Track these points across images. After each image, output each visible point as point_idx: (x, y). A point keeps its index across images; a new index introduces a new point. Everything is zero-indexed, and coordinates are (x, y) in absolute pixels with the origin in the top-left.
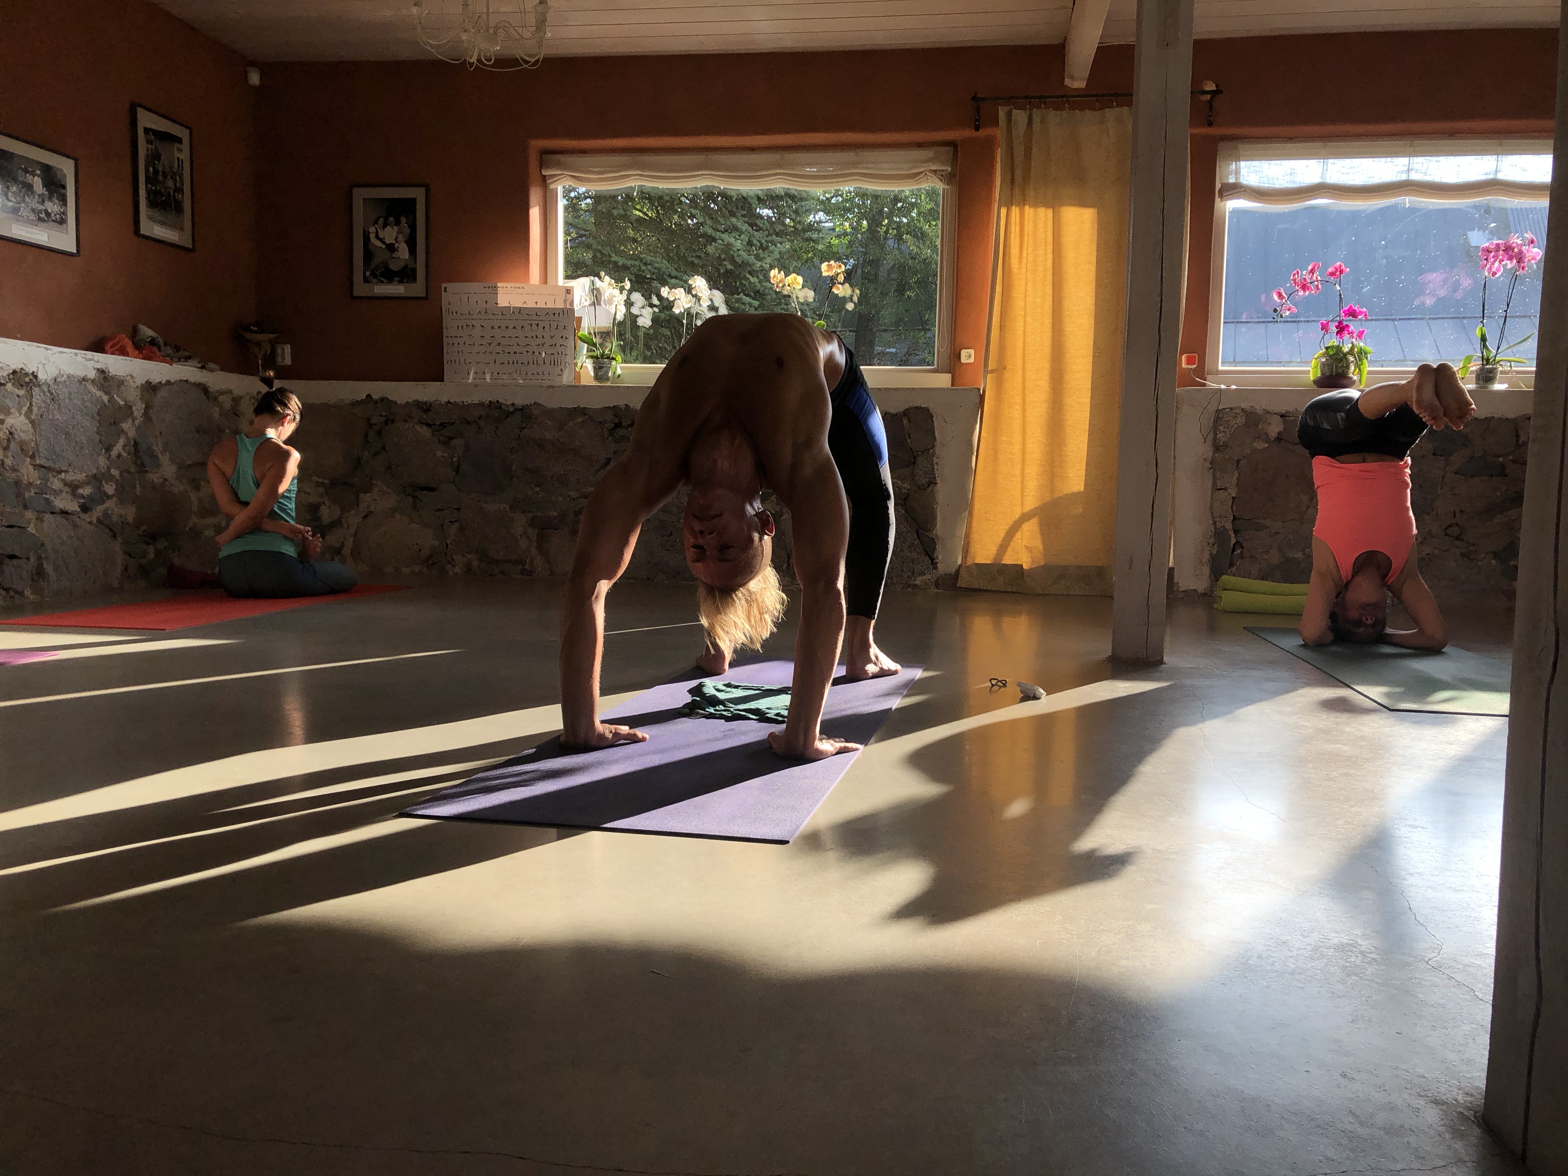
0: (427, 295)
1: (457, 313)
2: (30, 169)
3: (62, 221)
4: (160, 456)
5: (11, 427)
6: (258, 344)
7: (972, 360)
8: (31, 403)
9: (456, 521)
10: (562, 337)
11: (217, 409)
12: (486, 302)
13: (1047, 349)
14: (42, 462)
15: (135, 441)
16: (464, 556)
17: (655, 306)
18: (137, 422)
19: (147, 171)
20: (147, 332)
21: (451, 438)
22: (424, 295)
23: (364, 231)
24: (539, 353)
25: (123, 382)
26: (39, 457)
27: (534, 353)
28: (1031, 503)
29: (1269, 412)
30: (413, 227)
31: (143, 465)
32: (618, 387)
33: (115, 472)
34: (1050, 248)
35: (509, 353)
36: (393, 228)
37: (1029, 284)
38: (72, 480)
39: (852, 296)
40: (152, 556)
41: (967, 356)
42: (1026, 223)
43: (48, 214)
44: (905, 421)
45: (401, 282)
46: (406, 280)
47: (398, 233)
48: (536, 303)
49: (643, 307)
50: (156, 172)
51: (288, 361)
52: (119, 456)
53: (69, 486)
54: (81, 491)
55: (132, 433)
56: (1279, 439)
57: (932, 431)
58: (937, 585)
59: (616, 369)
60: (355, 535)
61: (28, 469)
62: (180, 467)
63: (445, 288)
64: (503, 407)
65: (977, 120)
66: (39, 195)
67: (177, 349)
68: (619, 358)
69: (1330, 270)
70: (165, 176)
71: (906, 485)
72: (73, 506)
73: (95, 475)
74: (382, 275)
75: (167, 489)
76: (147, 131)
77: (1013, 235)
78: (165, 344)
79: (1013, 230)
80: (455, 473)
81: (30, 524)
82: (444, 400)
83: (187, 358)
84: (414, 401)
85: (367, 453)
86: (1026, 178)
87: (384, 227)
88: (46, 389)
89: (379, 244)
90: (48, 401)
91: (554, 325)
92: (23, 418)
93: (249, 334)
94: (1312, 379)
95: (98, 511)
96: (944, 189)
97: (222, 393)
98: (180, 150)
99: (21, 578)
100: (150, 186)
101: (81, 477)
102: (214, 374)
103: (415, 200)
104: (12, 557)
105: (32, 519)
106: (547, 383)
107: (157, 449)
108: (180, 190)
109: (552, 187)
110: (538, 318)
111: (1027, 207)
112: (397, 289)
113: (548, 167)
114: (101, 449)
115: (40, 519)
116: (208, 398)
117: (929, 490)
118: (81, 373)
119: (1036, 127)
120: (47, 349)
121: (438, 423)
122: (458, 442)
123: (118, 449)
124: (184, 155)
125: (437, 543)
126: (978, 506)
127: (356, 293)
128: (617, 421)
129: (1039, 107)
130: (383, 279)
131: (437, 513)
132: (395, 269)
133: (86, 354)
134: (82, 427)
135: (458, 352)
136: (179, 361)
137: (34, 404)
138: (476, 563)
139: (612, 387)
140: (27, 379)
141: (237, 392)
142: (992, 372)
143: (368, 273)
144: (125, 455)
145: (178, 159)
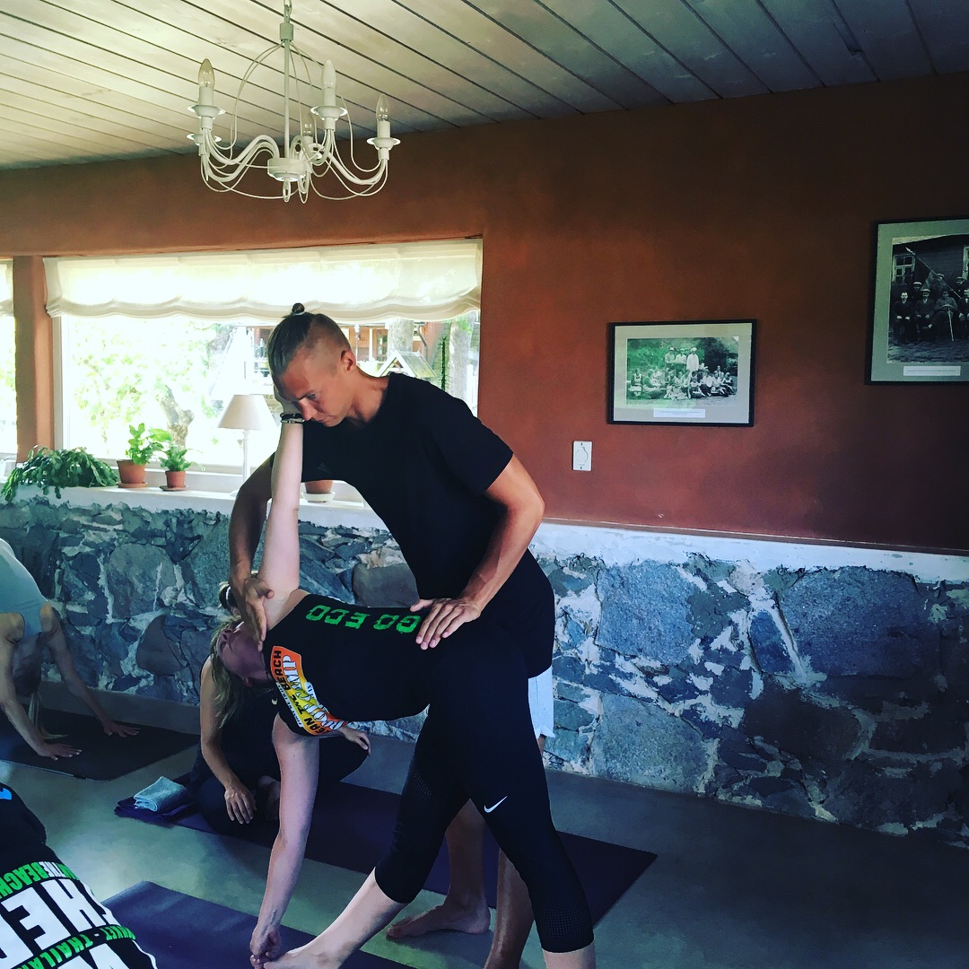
5: (566, 608)
25: (734, 568)
26: (599, 638)
54: (656, 679)
62: (832, 677)
66: (693, 373)
88: (615, 573)
92: (590, 600)
101: (656, 665)
114: (694, 639)
123: (723, 640)
133: (673, 538)
134: (661, 613)
140: (594, 563)
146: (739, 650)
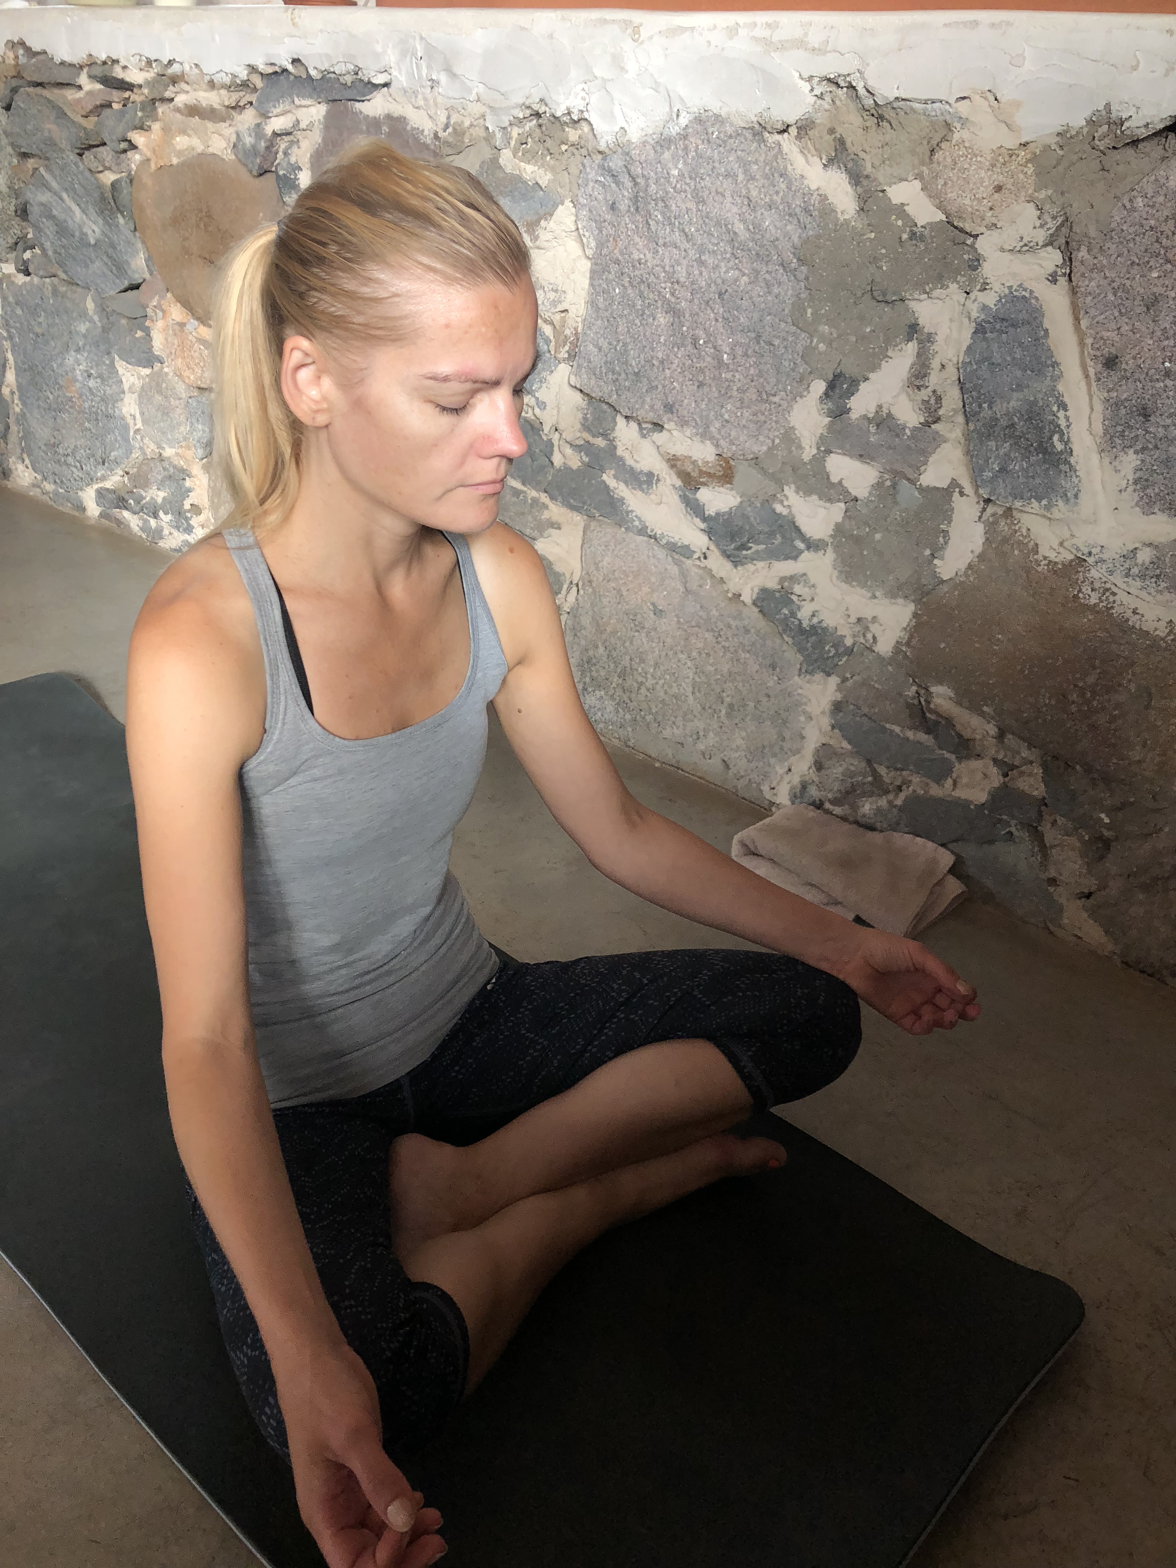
146: (927, 424)
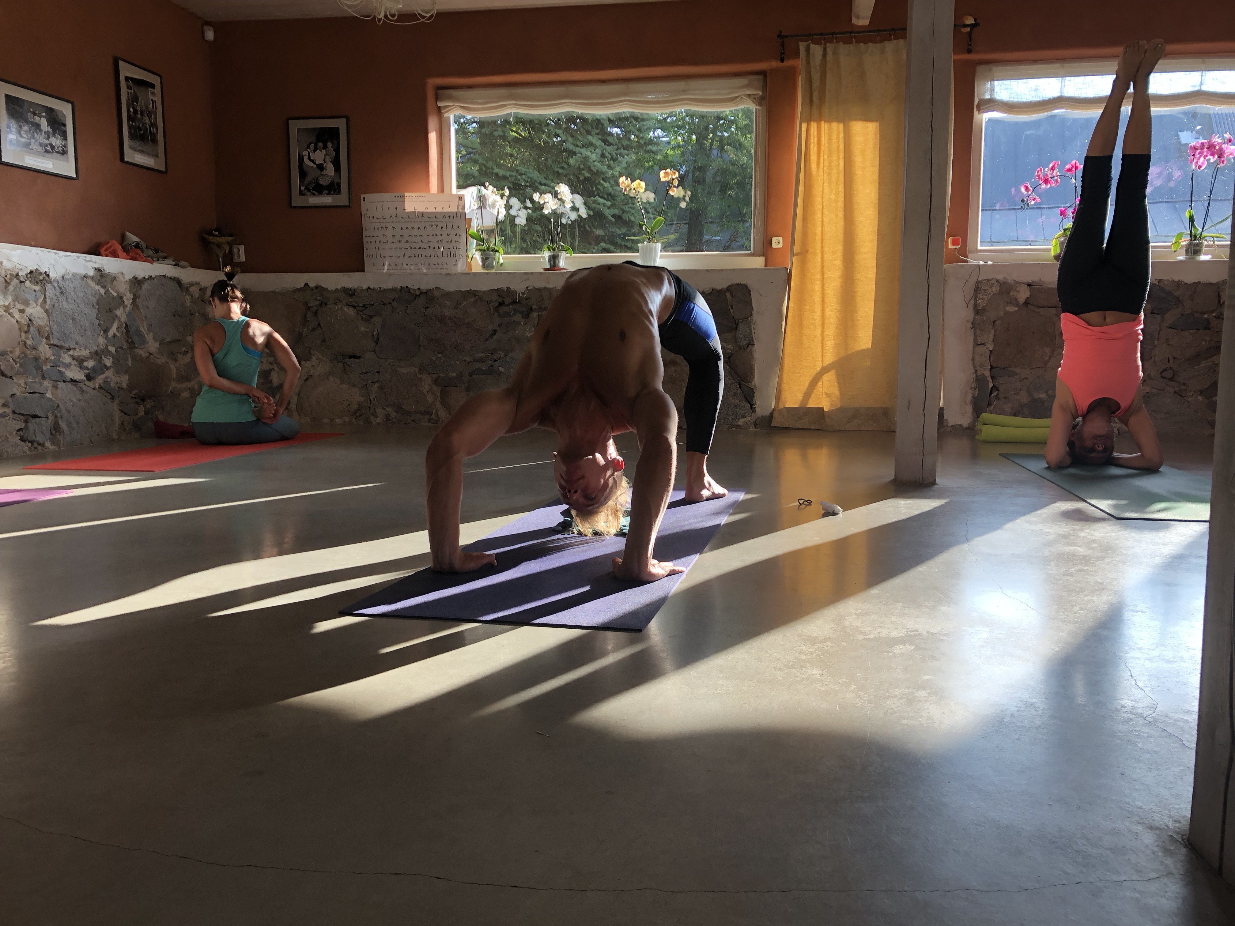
0: (349, 203)
1: (373, 217)
2: (37, 112)
3: (64, 153)
4: (146, 335)
5: (30, 315)
6: (219, 246)
7: (781, 246)
8: (45, 296)
9: (377, 382)
10: (456, 235)
11: (188, 297)
12: (396, 208)
13: (841, 236)
14: (56, 342)
15: (126, 324)
16: (384, 409)
17: (529, 208)
18: (127, 309)
19: (128, 111)
20: (133, 238)
21: (371, 317)
22: (347, 204)
23: (299, 155)
24: (439, 248)
25: (115, 278)
26: (52, 337)
27: (434, 248)
28: (829, 359)
29: (1017, 282)
30: (337, 150)
31: (133, 342)
32: (501, 273)
33: (112, 349)
34: (842, 155)
35: (416, 248)
36: (321, 151)
37: (826, 184)
38: (80, 356)
39: (684, 197)
40: (142, 413)
41: (777, 242)
42: (823, 135)
43: (53, 147)
44: (728, 295)
45: (329, 194)
46: (332, 192)
47: (326, 155)
48: (436, 208)
49: (519, 210)
50: (135, 111)
51: (243, 259)
52: (114, 336)
53: (77, 360)
54: (85, 364)
55: (124, 318)
56: (1027, 303)
57: (749, 303)
58: (756, 425)
59: (499, 259)
60: (299, 394)
61: (44, 347)
62: (162, 343)
63: (364, 198)
64: (411, 291)
65: (783, 54)
66: (45, 132)
67: (156, 251)
68: (501, 251)
69: (1068, 167)
70: (142, 114)
71: (730, 346)
72: (79, 375)
73: (97, 351)
74: (314, 189)
75: (152, 361)
76: (127, 79)
77: (812, 145)
78: (147, 248)
79: (812, 141)
80: (375, 344)
81: (47, 391)
82: (365, 287)
83: (165, 258)
84: (342, 288)
85: (306, 329)
86: (822, 99)
87: (315, 150)
88: (56, 285)
89: (311, 164)
90: (58, 294)
91: (449, 226)
92: (39, 308)
93: (212, 237)
94: (1053, 254)
95: (100, 379)
96: (756, 110)
97: (192, 285)
98: (153, 94)
99: (42, 433)
100: (131, 122)
101: (86, 353)
102: (184, 270)
103: (338, 128)
104: (35, 417)
105: (49, 386)
106: (444, 272)
107: (144, 329)
108: (154, 125)
109: (446, 115)
110: (436, 220)
111: (823, 123)
112: (326, 200)
113: (443, 100)
114: (101, 331)
115: (55, 387)
116: (182, 289)
117: (748, 350)
118: (83, 272)
119: (829, 57)
120: (56, 253)
121: (361, 305)
122: (377, 320)
123: (113, 331)
124: (158, 98)
125: (362, 399)
126: (787, 362)
127: (294, 204)
128: (501, 300)
129: (831, 42)
130: (315, 192)
131: (362, 376)
132: (324, 184)
133: (86, 257)
134: (85, 314)
135: (375, 248)
136: (158, 261)
137: (47, 297)
138: (393, 415)
139: (496, 273)
140: (41, 278)
141: (203, 284)
142: (797, 254)
143: (303, 188)
144: (118, 335)
145: (152, 100)
